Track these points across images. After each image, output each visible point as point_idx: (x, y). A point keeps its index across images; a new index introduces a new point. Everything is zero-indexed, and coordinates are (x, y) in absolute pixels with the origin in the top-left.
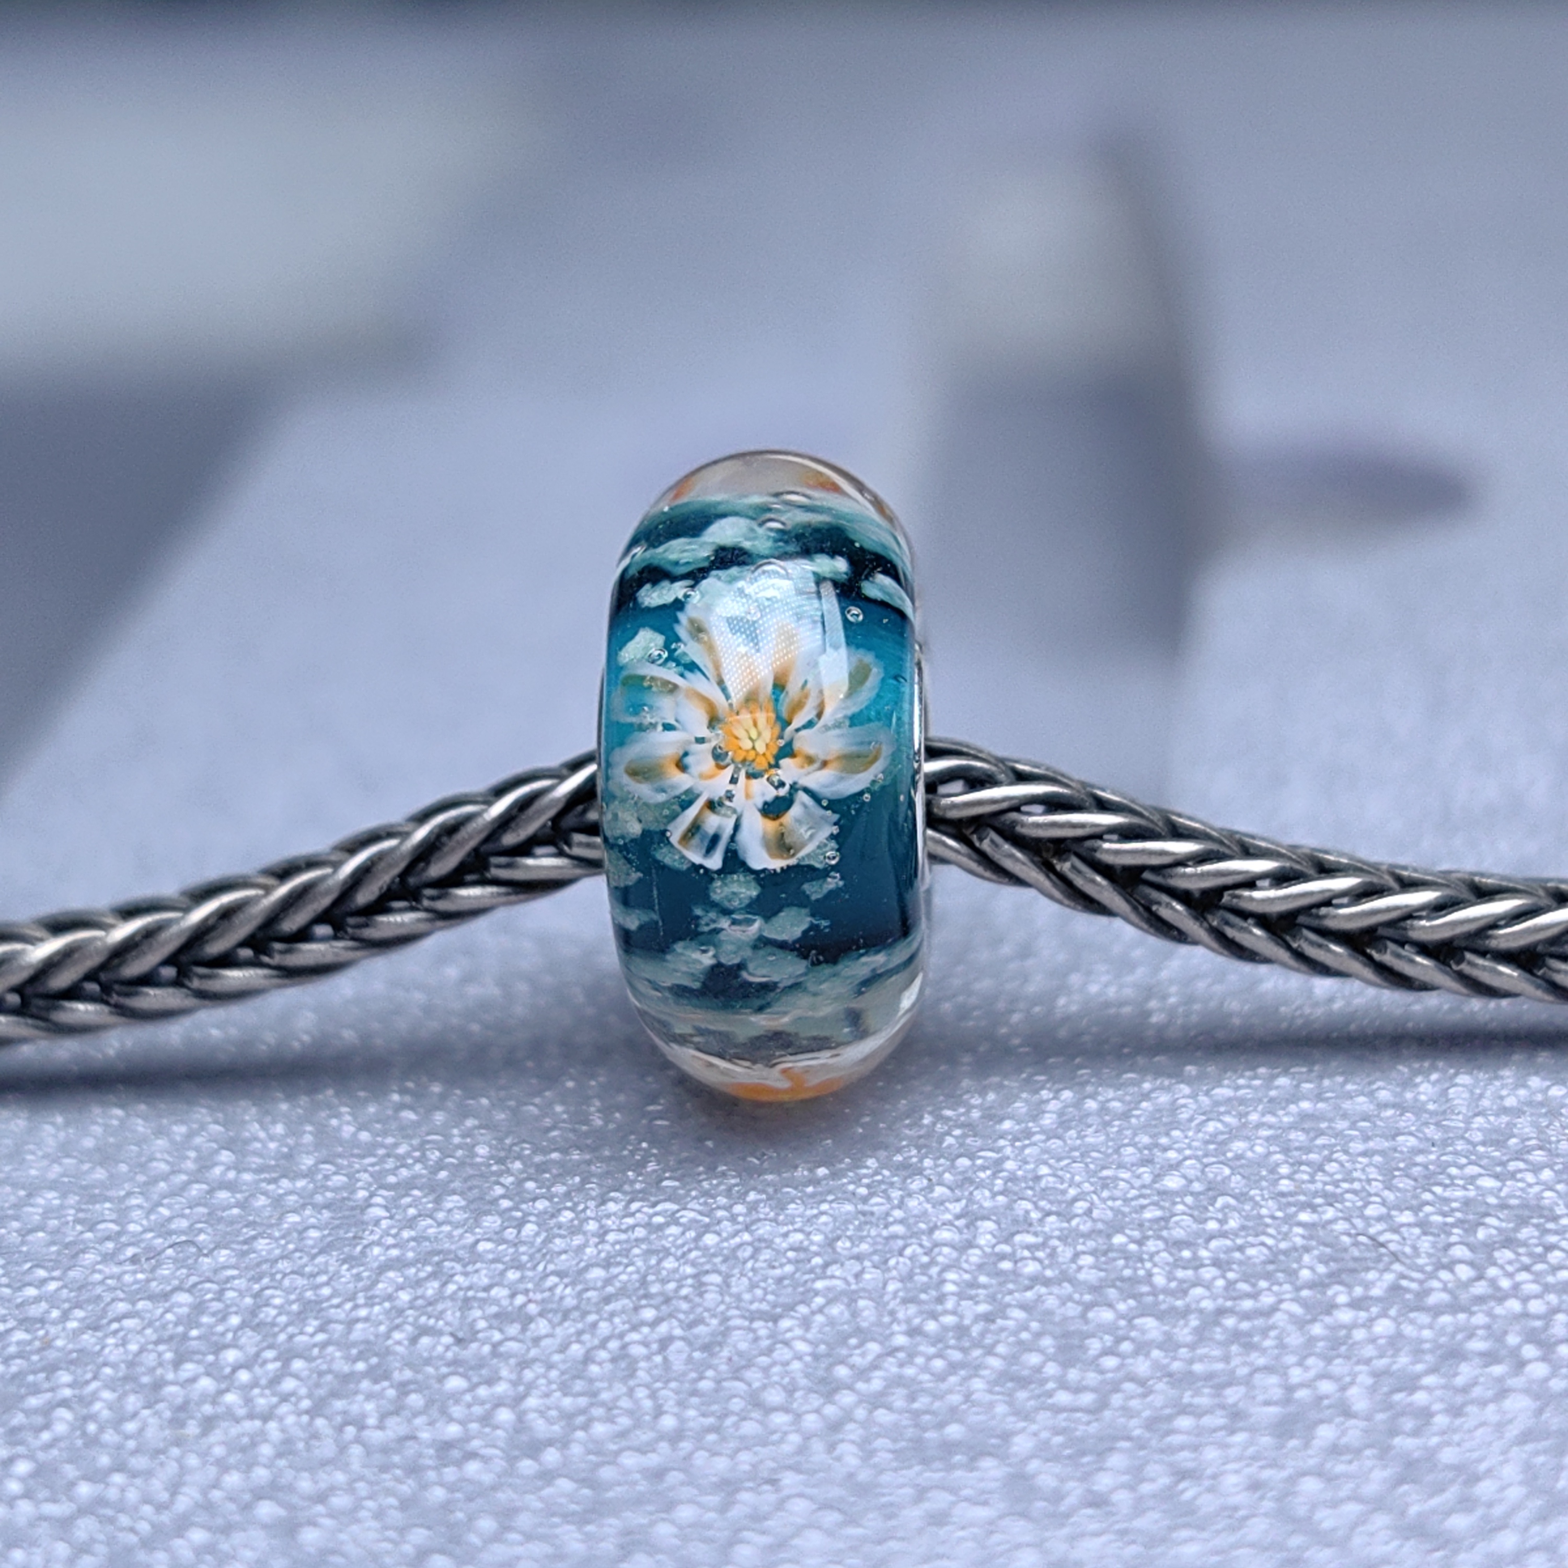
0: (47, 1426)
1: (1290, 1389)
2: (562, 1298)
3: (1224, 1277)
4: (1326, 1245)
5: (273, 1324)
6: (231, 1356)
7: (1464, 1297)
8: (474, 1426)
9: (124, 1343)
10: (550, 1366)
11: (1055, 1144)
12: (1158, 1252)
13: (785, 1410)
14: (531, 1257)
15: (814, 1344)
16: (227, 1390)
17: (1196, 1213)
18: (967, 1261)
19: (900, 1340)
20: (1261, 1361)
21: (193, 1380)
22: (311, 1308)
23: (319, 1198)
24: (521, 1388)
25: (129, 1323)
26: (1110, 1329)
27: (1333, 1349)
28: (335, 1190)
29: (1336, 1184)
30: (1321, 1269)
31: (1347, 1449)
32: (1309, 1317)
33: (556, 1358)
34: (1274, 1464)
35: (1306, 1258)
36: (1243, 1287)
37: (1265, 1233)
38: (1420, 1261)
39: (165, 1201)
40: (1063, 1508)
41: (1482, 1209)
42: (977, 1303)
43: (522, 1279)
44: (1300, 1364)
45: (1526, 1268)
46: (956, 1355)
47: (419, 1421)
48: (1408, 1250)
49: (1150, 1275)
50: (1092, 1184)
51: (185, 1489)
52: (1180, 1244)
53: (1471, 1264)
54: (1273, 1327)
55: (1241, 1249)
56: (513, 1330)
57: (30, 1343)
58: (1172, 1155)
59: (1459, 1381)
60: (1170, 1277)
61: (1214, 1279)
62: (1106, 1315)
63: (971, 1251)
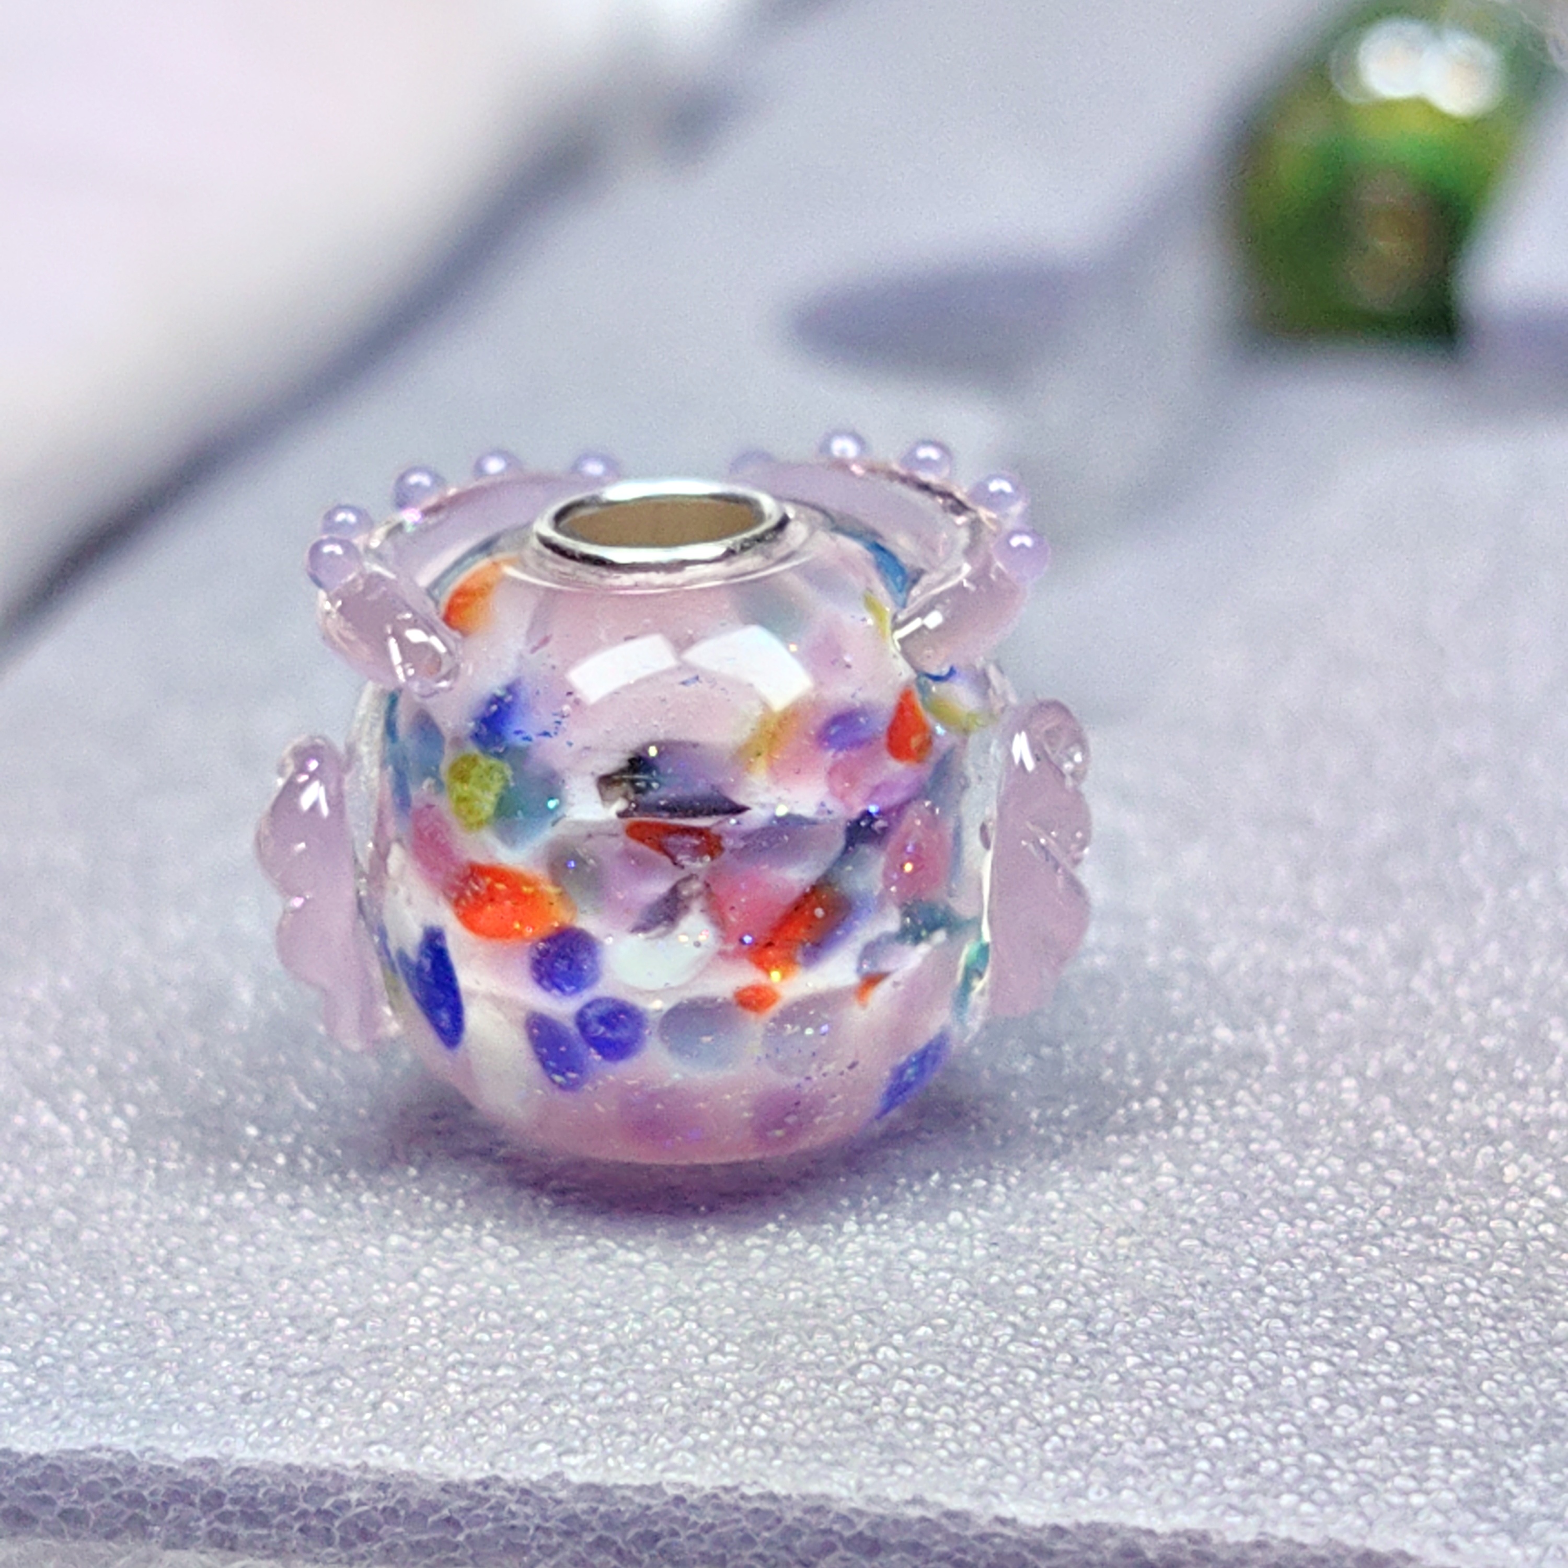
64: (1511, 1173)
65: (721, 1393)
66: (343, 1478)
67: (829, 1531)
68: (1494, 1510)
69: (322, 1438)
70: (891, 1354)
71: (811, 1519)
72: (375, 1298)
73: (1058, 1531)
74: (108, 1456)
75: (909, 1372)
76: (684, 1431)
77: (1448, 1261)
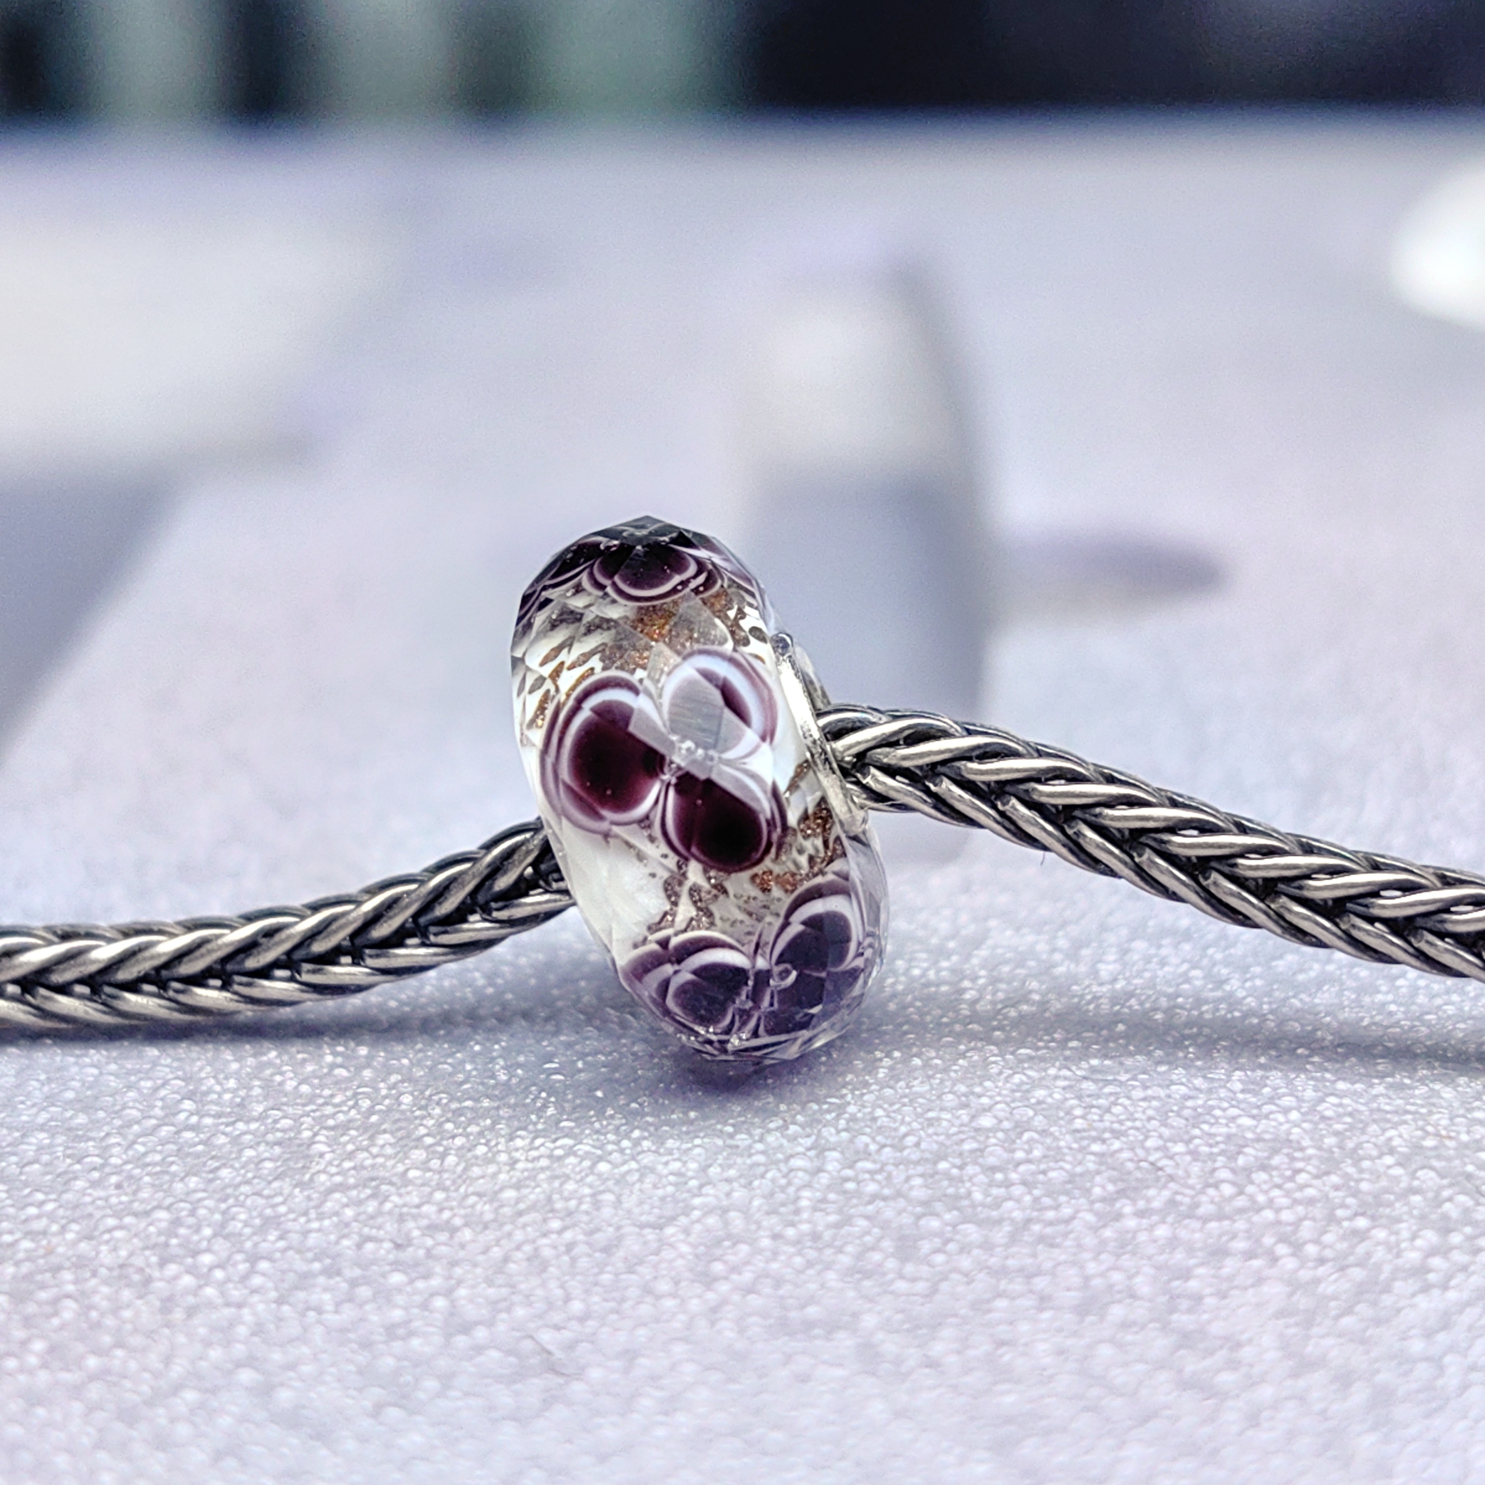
0: (56, 1314)
1: (1087, 1279)
2: (482, 1213)
3: (1030, 1193)
4: (1114, 1169)
5: (240, 1235)
6: (206, 1259)
7: (1227, 1209)
8: (416, 1311)
9: (115, 1249)
10: (475, 1265)
11: (888, 1092)
12: (975, 1175)
13: (674, 1296)
14: (454, 1182)
15: (694, 1246)
16: (206, 1285)
17: (1006, 1145)
18: (819, 1183)
19: (766, 1242)
20: (1063, 1258)
21: (176, 1278)
22: (269, 1223)
23: (270, 1137)
24: (453, 1282)
25: (118, 1234)
26: (939, 1234)
27: (1122, 1248)
28: (283, 1131)
29: (1121, 1122)
30: (1111, 1188)
31: (1134, 1323)
32: (1100, 1224)
33: (481, 1258)
34: (1075, 1334)
35: (1098, 1179)
36: (1047, 1201)
37: (1064, 1160)
38: (1191, 1182)
39: (141, 1140)
40: (903, 1369)
41: (1241, 1142)
42: (828, 1214)
43: (447, 1199)
44: (1095, 1259)
45: (1279, 1187)
46: (812, 1254)
47: (368, 1307)
48: (1180, 1173)
49: (969, 1194)
50: (919, 1123)
51: (177, 1360)
52: (993, 1169)
53: (1233, 1183)
54: (1071, 1232)
55: (1044, 1172)
56: (443, 1237)
57: (35, 1250)
58: (985, 1100)
59: (1226, 1271)
60: (987, 1195)
61: (1022, 1195)
62: (935, 1224)
63: (822, 1175)
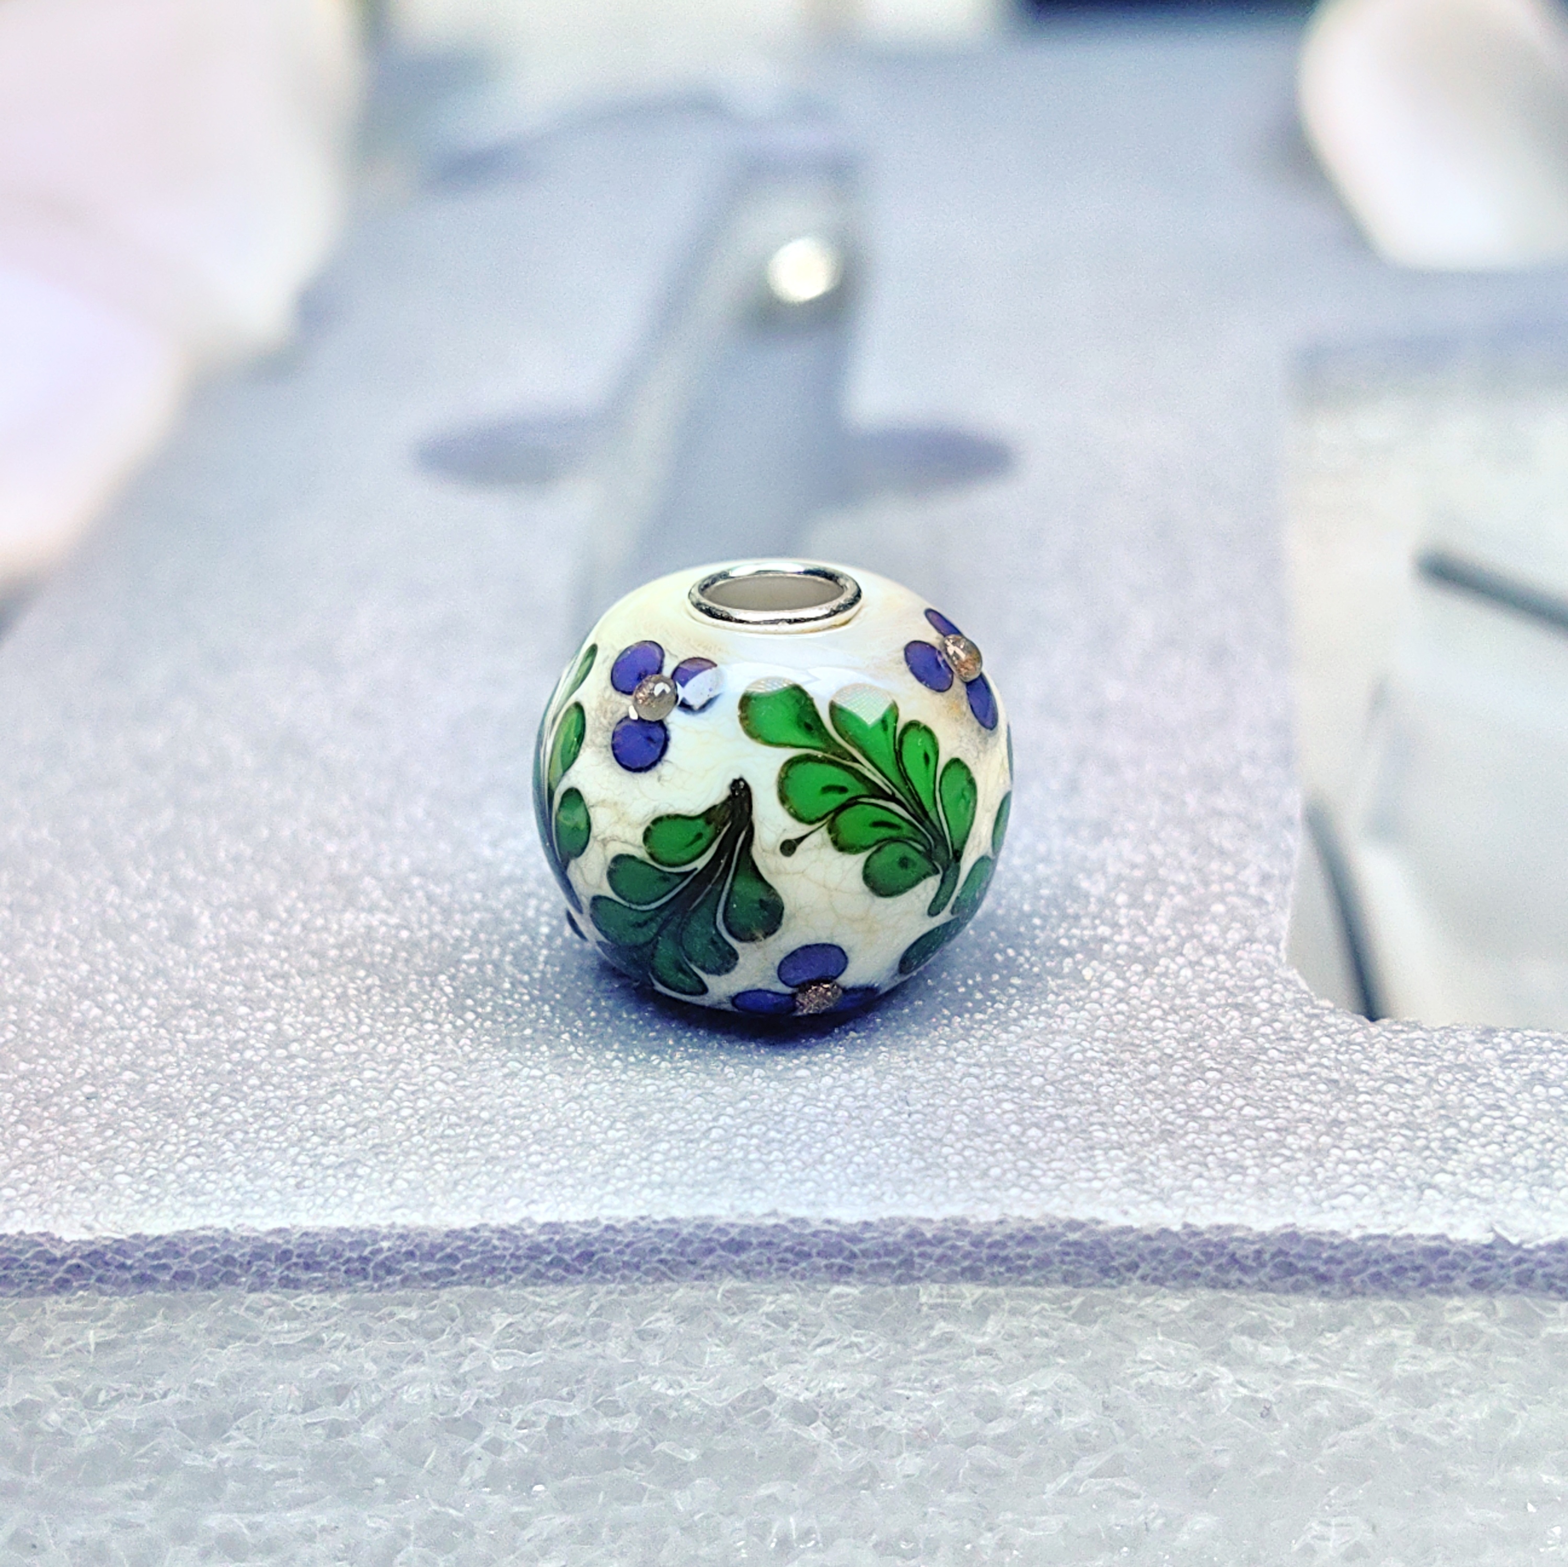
64: (1087, 973)
65: (622, 1155)
66: (377, 1233)
67: (710, 1240)
68: (1147, 1187)
69: (360, 1208)
70: (728, 1121)
71: (701, 1233)
72: (367, 1113)
73: (867, 1225)
74: (209, 1233)
75: (743, 1131)
76: (607, 1181)
77: (1065, 1032)
